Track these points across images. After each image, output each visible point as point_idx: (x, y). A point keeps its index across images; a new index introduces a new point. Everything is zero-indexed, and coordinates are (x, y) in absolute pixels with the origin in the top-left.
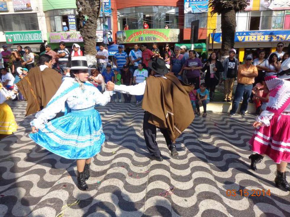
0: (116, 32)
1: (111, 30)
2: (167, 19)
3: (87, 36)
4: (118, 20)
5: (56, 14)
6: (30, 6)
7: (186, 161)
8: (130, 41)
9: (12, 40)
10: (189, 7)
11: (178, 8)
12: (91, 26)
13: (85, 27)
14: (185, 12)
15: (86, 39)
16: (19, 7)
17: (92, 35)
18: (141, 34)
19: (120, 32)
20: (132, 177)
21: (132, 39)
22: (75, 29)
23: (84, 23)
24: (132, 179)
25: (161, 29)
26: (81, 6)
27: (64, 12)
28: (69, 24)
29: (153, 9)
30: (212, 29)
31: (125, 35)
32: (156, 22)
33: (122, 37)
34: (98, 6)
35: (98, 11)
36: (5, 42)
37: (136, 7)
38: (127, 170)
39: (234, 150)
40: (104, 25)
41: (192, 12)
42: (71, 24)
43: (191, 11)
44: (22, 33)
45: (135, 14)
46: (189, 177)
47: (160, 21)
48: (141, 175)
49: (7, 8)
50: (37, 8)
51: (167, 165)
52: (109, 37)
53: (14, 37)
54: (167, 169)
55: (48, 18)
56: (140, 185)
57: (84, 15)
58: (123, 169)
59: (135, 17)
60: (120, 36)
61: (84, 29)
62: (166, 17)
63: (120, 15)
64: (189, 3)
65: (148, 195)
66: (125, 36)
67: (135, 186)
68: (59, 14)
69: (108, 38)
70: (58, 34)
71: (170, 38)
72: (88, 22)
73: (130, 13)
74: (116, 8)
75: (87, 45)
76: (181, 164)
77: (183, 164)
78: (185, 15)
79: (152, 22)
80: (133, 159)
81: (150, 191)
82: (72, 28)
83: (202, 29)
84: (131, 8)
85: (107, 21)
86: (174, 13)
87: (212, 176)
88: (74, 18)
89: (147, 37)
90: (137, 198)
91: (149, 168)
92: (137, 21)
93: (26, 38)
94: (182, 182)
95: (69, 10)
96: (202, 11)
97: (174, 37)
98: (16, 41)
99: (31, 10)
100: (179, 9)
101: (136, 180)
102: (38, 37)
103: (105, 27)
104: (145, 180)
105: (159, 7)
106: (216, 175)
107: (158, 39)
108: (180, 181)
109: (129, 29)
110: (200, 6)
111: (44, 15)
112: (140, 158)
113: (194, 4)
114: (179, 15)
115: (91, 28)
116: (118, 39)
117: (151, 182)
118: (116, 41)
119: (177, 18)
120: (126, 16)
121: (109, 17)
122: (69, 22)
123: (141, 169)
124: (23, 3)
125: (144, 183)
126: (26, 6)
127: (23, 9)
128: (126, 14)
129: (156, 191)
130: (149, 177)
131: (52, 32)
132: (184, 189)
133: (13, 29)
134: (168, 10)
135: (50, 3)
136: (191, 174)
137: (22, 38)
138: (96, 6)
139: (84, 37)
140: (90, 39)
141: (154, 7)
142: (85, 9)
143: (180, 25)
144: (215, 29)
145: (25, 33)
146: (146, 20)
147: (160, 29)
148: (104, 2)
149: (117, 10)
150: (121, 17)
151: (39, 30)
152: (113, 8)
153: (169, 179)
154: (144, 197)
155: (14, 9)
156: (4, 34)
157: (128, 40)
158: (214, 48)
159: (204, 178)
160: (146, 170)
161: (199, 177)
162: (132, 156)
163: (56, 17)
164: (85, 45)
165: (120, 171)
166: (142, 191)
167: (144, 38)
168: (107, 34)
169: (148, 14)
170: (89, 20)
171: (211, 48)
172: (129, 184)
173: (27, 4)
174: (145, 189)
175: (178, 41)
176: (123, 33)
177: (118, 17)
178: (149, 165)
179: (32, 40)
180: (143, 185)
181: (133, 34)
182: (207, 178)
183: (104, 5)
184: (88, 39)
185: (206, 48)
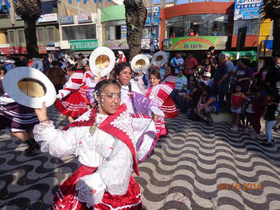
0: (163, 40)
1: (158, 38)
2: (214, 27)
3: (133, 44)
4: (165, 28)
5: (111, 25)
6: (91, 19)
7: (214, 176)
8: (175, 48)
9: (75, 47)
10: (240, 13)
11: (227, 16)
12: (137, 35)
13: (132, 36)
14: (235, 19)
15: (132, 47)
16: (82, 20)
17: (137, 43)
18: (187, 41)
19: (167, 39)
20: (153, 184)
21: (177, 46)
22: (126, 37)
23: (131, 32)
24: (153, 186)
25: (208, 36)
26: (129, 17)
27: (117, 23)
28: (122, 33)
29: (202, 18)
30: (265, 36)
31: (171, 42)
32: (203, 30)
33: (168, 45)
34: (145, 16)
35: (144, 20)
36: (70, 49)
37: (183, 16)
38: (150, 176)
39: (274, 171)
40: (151, 33)
41: (243, 19)
42: (123, 33)
43: (241, 18)
44: (82, 41)
45: (182, 22)
46: (213, 194)
47: (207, 29)
48: (162, 184)
49: (73, 21)
50: (96, 20)
51: (192, 177)
52: (155, 44)
53: (76, 45)
54: (191, 182)
55: (104, 29)
56: (160, 194)
57: (131, 25)
58: (147, 175)
59: (182, 25)
60: (166, 44)
61: (130, 37)
62: (214, 24)
63: (168, 24)
64: (239, 10)
65: (166, 206)
66: (171, 44)
67: (154, 194)
68: (114, 25)
69: (155, 46)
70: (111, 42)
71: (216, 45)
72: (134, 32)
73: (177, 21)
74: (164, 17)
75: (132, 52)
76: (207, 179)
77: (210, 179)
78: (235, 22)
79: (199, 30)
80: (158, 166)
81: (168, 202)
82: (123, 36)
83: (253, 36)
84: (179, 17)
85: (155, 30)
86: (223, 20)
87: (241, 198)
88: (126, 28)
89: (193, 44)
90: (153, 207)
91: (172, 177)
92: (183, 29)
93: (85, 46)
94: (205, 199)
95: (122, 20)
96: (255, 17)
97: (222, 44)
98: (77, 48)
99: (92, 22)
100: (229, 16)
101: (157, 188)
102: (94, 45)
103: (152, 36)
104: (166, 189)
105: (207, 14)
106: (246, 198)
107: (204, 46)
108: (202, 198)
109: (175, 37)
110: (252, 13)
111: (101, 26)
112: (165, 165)
113: (245, 11)
114: (228, 22)
115: (136, 37)
116: (165, 46)
117: (171, 193)
118: (162, 48)
119: (225, 25)
120: (173, 25)
121: (157, 26)
122: (122, 32)
123: (164, 177)
124: (85, 16)
125: (164, 192)
126: (87, 18)
127: (85, 21)
128: (173, 23)
129: (175, 203)
130: (171, 187)
131: (106, 40)
132: (205, 207)
133: (76, 38)
134: (218, 17)
135: (107, 15)
136: (216, 192)
137: (82, 46)
138: (143, 16)
139: (130, 45)
140: (135, 47)
141: (203, 16)
142: (133, 19)
143: (228, 32)
144: (268, 36)
145: (85, 41)
146: (193, 29)
147: (206, 36)
148: (153, 13)
149: (165, 19)
150: (169, 26)
151: (96, 38)
152: (161, 18)
153: (190, 193)
154: (160, 207)
155: (78, 21)
156: (69, 43)
157: (173, 48)
158: (266, 56)
159: (231, 198)
160: (169, 180)
161: (225, 196)
162: (157, 163)
163: (111, 27)
164: (130, 52)
165: (143, 176)
166: (160, 200)
167: (190, 46)
168: (154, 41)
169: (196, 22)
170: (135, 29)
171: (263, 56)
172: (149, 191)
173: (88, 17)
174: (164, 199)
175: (226, 48)
176: (169, 40)
177: (166, 25)
178: (173, 174)
179: (90, 47)
180: (162, 194)
181: (179, 42)
182: (234, 200)
183: (154, 15)
184: (133, 47)
185: (256, 56)
